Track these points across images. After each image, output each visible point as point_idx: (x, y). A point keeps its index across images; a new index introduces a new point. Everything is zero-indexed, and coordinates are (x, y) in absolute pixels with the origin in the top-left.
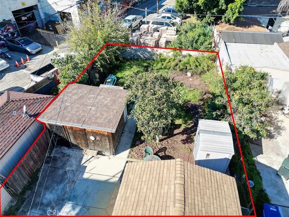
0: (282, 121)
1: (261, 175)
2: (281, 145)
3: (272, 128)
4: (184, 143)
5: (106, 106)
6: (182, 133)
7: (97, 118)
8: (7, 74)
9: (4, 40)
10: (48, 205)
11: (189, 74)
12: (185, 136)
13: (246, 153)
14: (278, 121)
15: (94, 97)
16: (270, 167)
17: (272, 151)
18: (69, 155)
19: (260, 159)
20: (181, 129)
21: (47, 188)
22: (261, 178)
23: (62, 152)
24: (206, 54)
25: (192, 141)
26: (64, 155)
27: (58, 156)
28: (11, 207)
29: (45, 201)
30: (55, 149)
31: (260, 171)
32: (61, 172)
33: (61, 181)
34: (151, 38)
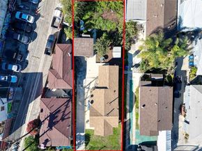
0: (140, 36)
2: (136, 46)
3: (136, 40)
4: (110, 50)
11: (112, 11)
29: (81, 71)
31: (128, 56)
33: (82, 66)
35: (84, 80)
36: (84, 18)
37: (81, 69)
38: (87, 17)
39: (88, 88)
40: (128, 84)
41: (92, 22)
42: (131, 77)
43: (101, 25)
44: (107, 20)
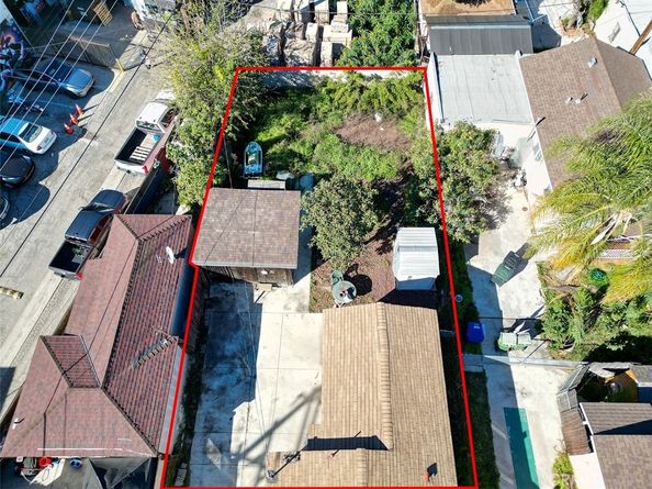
0: (510, 198)
1: (473, 285)
2: (502, 239)
3: (495, 213)
4: (381, 254)
5: (272, 226)
6: (376, 238)
7: (267, 249)
8: (61, 154)
9: (7, 67)
10: (234, 357)
11: (378, 118)
12: (381, 241)
13: (458, 256)
14: (505, 199)
15: (251, 214)
16: (485, 272)
17: (490, 249)
18: (234, 294)
19: (475, 262)
20: (374, 233)
21: (223, 339)
22: (471, 289)
23: (224, 291)
24: (406, 74)
25: (391, 249)
26: (228, 294)
27: (219, 296)
28: (192, 366)
29: (228, 354)
30: (212, 287)
31: (472, 280)
32: (232, 316)
33: (238, 328)
34: (303, 42)
35: (240, 412)
36: (262, 137)
37: (230, 347)
38: (275, 131)
39: (259, 462)
40: (500, 431)
41: (295, 147)
42: (510, 389)
43: (336, 160)
44: (360, 146)
